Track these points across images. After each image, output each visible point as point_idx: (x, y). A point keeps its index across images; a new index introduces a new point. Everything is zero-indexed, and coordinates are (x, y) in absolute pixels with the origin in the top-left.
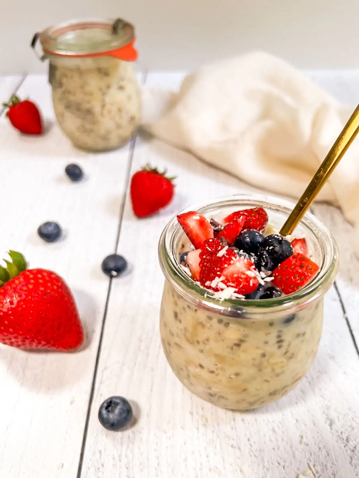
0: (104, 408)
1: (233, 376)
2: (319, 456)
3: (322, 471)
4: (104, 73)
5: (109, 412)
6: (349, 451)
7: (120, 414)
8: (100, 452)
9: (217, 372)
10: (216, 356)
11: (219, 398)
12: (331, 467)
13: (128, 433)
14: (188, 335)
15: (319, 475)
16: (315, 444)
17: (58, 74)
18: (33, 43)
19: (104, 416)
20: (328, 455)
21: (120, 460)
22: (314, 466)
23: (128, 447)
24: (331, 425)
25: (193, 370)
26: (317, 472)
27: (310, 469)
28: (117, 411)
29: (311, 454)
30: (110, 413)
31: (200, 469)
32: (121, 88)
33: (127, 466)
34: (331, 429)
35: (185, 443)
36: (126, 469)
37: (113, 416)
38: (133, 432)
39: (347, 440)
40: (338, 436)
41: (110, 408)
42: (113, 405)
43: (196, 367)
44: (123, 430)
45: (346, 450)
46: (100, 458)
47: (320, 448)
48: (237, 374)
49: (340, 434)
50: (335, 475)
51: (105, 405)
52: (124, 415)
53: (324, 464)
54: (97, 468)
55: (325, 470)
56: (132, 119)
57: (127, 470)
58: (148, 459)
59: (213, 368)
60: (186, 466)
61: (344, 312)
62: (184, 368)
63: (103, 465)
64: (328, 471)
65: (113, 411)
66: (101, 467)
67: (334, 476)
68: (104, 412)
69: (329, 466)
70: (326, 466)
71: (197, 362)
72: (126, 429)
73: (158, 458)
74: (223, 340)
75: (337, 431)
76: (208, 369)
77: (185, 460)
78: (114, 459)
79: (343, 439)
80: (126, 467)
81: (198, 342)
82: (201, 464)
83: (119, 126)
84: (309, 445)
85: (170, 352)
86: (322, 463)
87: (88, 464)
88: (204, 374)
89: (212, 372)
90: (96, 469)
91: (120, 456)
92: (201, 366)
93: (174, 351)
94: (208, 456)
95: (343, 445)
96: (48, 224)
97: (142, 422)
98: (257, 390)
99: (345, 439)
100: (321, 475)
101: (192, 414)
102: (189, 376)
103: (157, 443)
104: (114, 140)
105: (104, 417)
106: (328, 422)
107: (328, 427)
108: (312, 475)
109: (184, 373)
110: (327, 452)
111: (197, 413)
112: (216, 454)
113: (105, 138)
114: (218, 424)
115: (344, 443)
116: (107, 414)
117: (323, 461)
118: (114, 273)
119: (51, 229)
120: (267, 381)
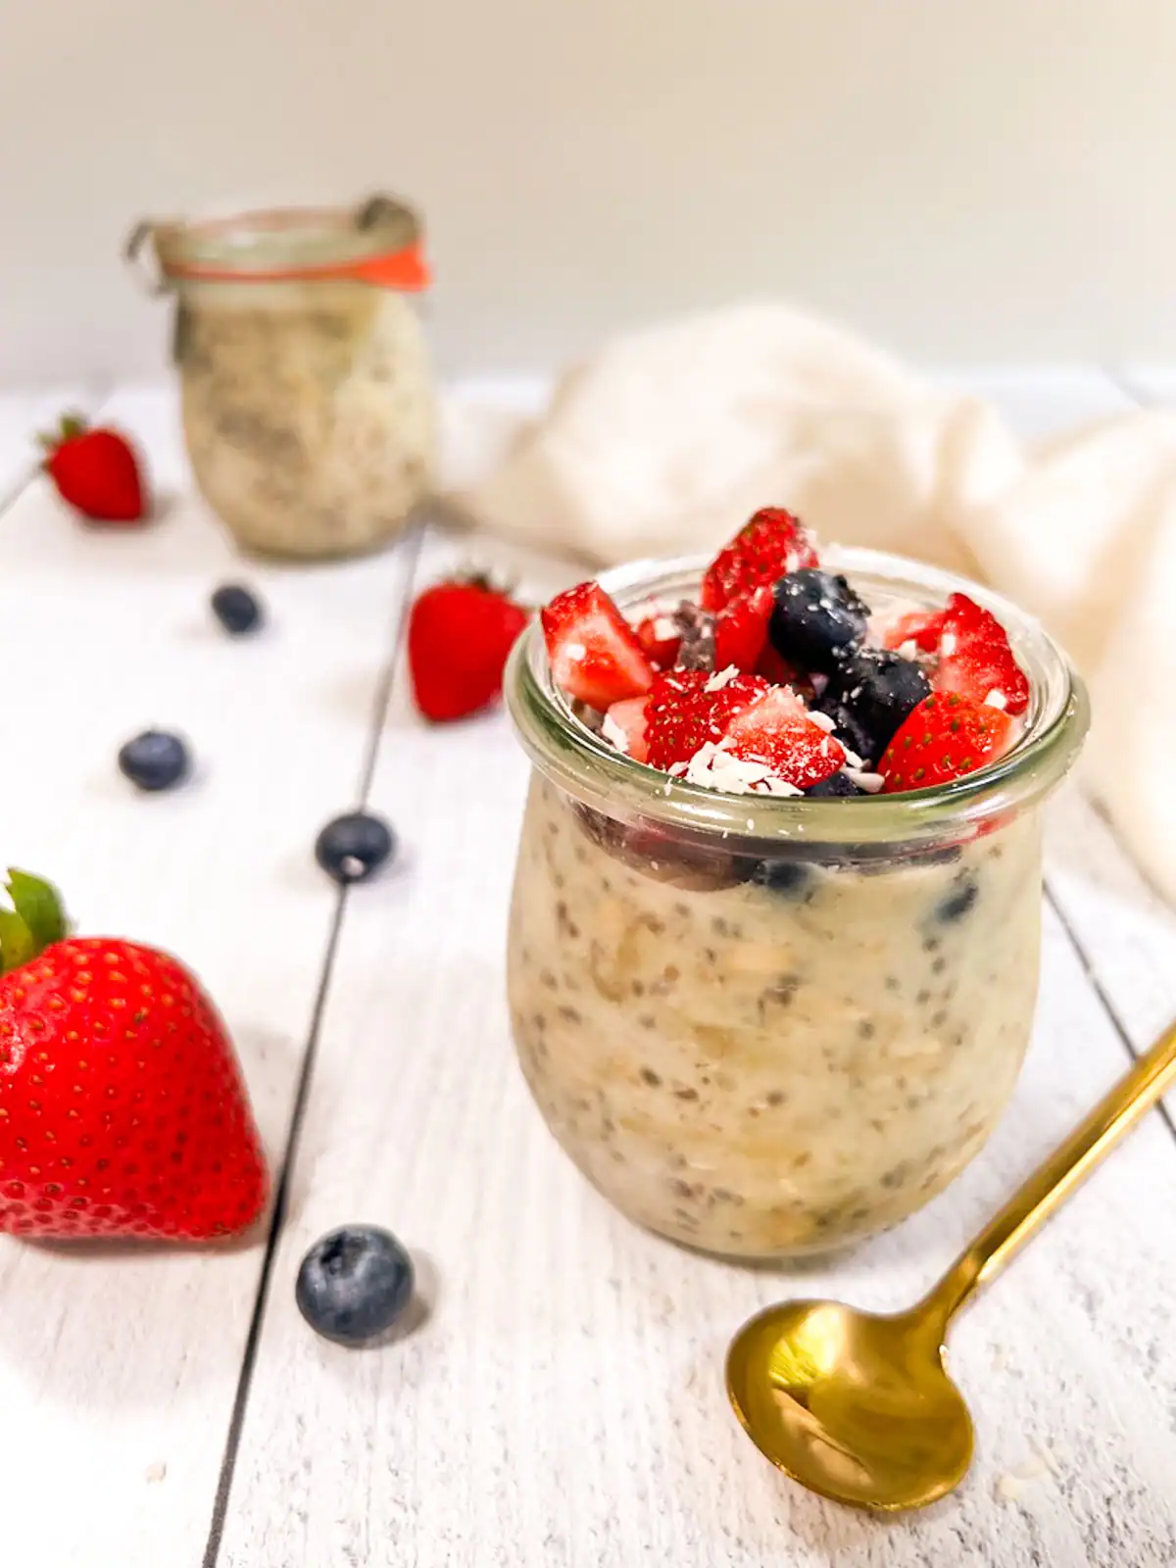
0: (316, 1263)
1: (762, 1106)
2: (1062, 1411)
3: (1081, 1460)
4: (332, 327)
5: (332, 1271)
6: (1162, 1390)
7: (372, 1277)
8: (300, 1420)
9: (703, 1093)
10: (703, 1031)
11: (712, 1201)
12: (1110, 1444)
13: (399, 1353)
14: (605, 970)
15: (1071, 1473)
16: (1046, 1371)
17: (201, 336)
18: (132, 250)
19: (317, 1286)
20: (1094, 1404)
21: (370, 1447)
22: (1051, 1443)
23: (397, 1398)
24: (1090, 1306)
25: (624, 1097)
26: (1063, 1466)
27: (1039, 1453)
28: (361, 1269)
29: (1034, 1404)
30: (338, 1275)
31: (653, 1468)
32: (381, 375)
33: (394, 1466)
34: (1093, 1319)
35: (596, 1382)
36: (391, 1476)
37: (347, 1288)
38: (414, 1349)
39: (1151, 1353)
40: (1120, 1341)
41: (337, 1263)
42: (347, 1251)
43: (633, 1081)
44: (380, 1345)
45: (1154, 1388)
46: (299, 1440)
47: (1063, 1386)
48: (775, 1099)
49: (1124, 1335)
50: (1125, 1470)
51: (321, 1251)
52: (386, 1282)
53: (1085, 1437)
54: (287, 1477)
55: (1089, 1457)
56: (412, 468)
57: (396, 1479)
58: (468, 1438)
59: (690, 1080)
60: (603, 1458)
61: (1086, 965)
62: (591, 1097)
63: (308, 1465)
64: (1100, 1460)
65: (346, 1269)
66: (302, 1471)
67: (1121, 1474)
68: (316, 1274)
69: (1100, 1441)
70: (1090, 1441)
71: (638, 1061)
72: (391, 1341)
73: (503, 1433)
74: (722, 979)
75: (1114, 1327)
76: (676, 1083)
77: (600, 1437)
78: (347, 1441)
79: (1138, 1352)
80: (391, 1470)
81: (638, 989)
82: (657, 1451)
83: (374, 485)
84: (1026, 1377)
85: (543, 1049)
86: (1078, 1434)
87: (256, 1462)
88: (660, 1105)
89: (689, 1095)
90: (282, 1481)
91: (369, 1432)
92: (651, 1078)
93: (558, 1037)
94: (677, 1423)
95: (1139, 1372)
96: (149, 737)
97: (448, 1315)
98: (842, 1160)
99: (1145, 1349)
100: (1078, 1474)
101: (616, 1284)
102: (608, 1125)
103: (499, 1386)
104: (357, 528)
105: (315, 1290)
106: (1081, 1298)
107: (1082, 1314)
108: (1048, 1477)
109: (591, 1120)
110: (1088, 1396)
111: (634, 1279)
112: (705, 1414)
113: (332, 517)
114: (708, 1316)
115: (1141, 1365)
116: (327, 1280)
117: (1081, 1427)
118: (355, 865)
119: (157, 750)
120: (877, 1125)
